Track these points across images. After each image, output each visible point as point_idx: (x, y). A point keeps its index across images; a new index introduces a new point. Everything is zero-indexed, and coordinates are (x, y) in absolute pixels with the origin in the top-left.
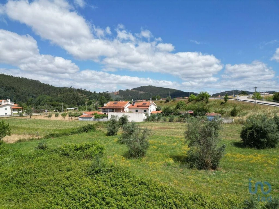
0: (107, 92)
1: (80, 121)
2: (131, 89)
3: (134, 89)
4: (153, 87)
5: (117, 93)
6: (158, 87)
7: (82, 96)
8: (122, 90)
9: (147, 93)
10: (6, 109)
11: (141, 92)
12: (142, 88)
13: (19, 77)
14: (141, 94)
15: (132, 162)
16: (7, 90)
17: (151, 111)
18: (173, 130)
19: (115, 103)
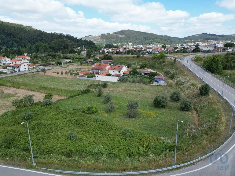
0: (91, 35)
1: (78, 79)
2: (111, 33)
3: (115, 33)
4: (131, 31)
5: (100, 36)
6: (136, 31)
7: (71, 42)
8: (104, 34)
9: (126, 37)
10: (25, 66)
11: (121, 35)
12: (121, 32)
13: (15, 24)
14: (121, 38)
15: (108, 115)
16: (7, 36)
17: (123, 72)
18: (131, 92)
19: (99, 65)
